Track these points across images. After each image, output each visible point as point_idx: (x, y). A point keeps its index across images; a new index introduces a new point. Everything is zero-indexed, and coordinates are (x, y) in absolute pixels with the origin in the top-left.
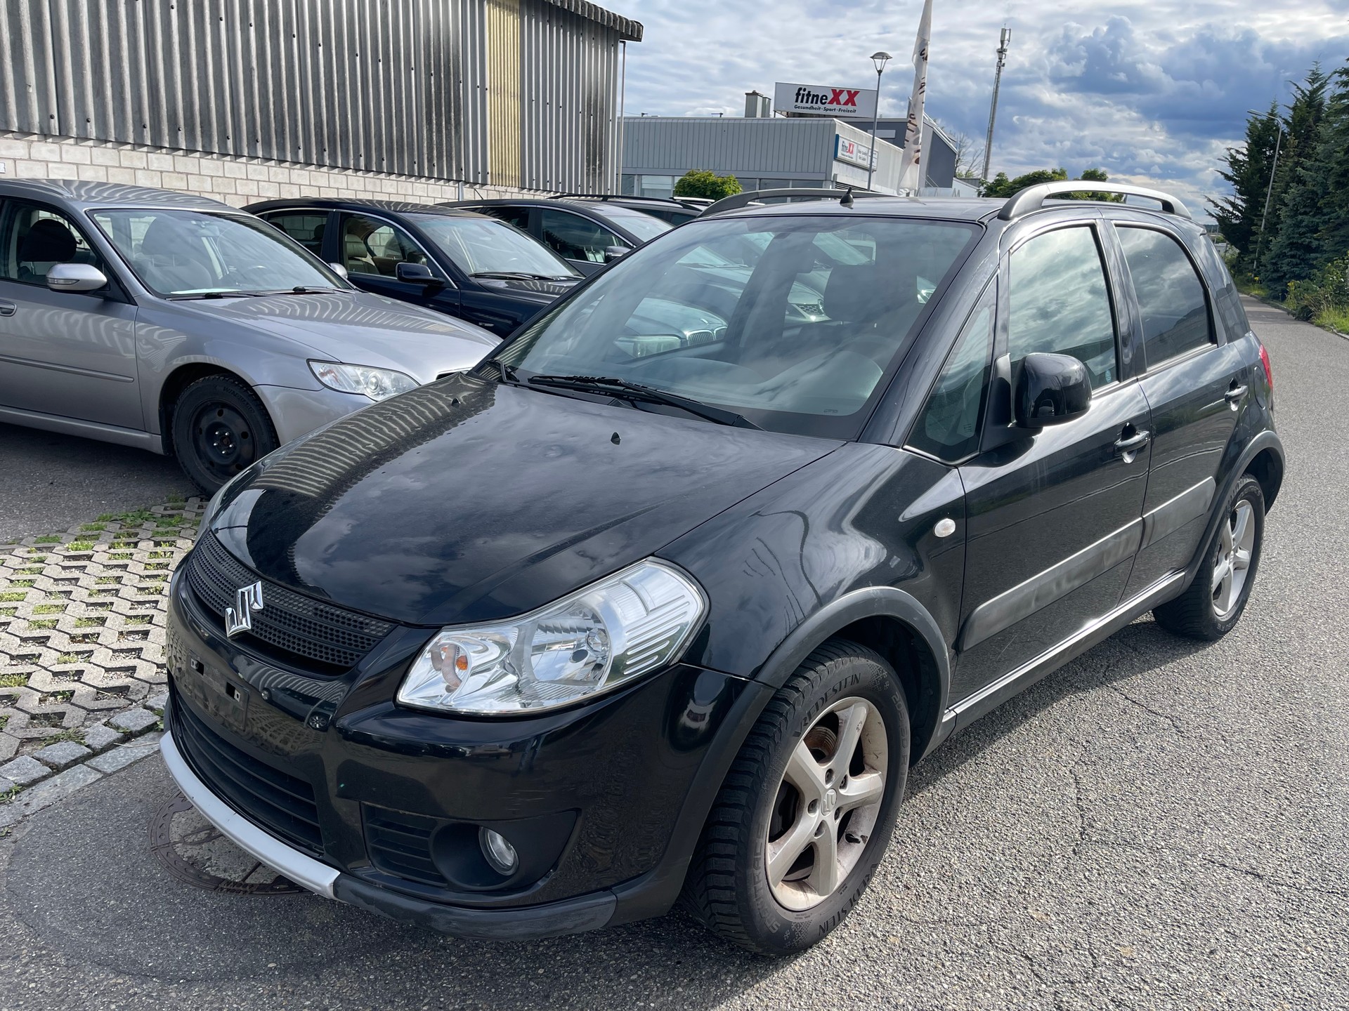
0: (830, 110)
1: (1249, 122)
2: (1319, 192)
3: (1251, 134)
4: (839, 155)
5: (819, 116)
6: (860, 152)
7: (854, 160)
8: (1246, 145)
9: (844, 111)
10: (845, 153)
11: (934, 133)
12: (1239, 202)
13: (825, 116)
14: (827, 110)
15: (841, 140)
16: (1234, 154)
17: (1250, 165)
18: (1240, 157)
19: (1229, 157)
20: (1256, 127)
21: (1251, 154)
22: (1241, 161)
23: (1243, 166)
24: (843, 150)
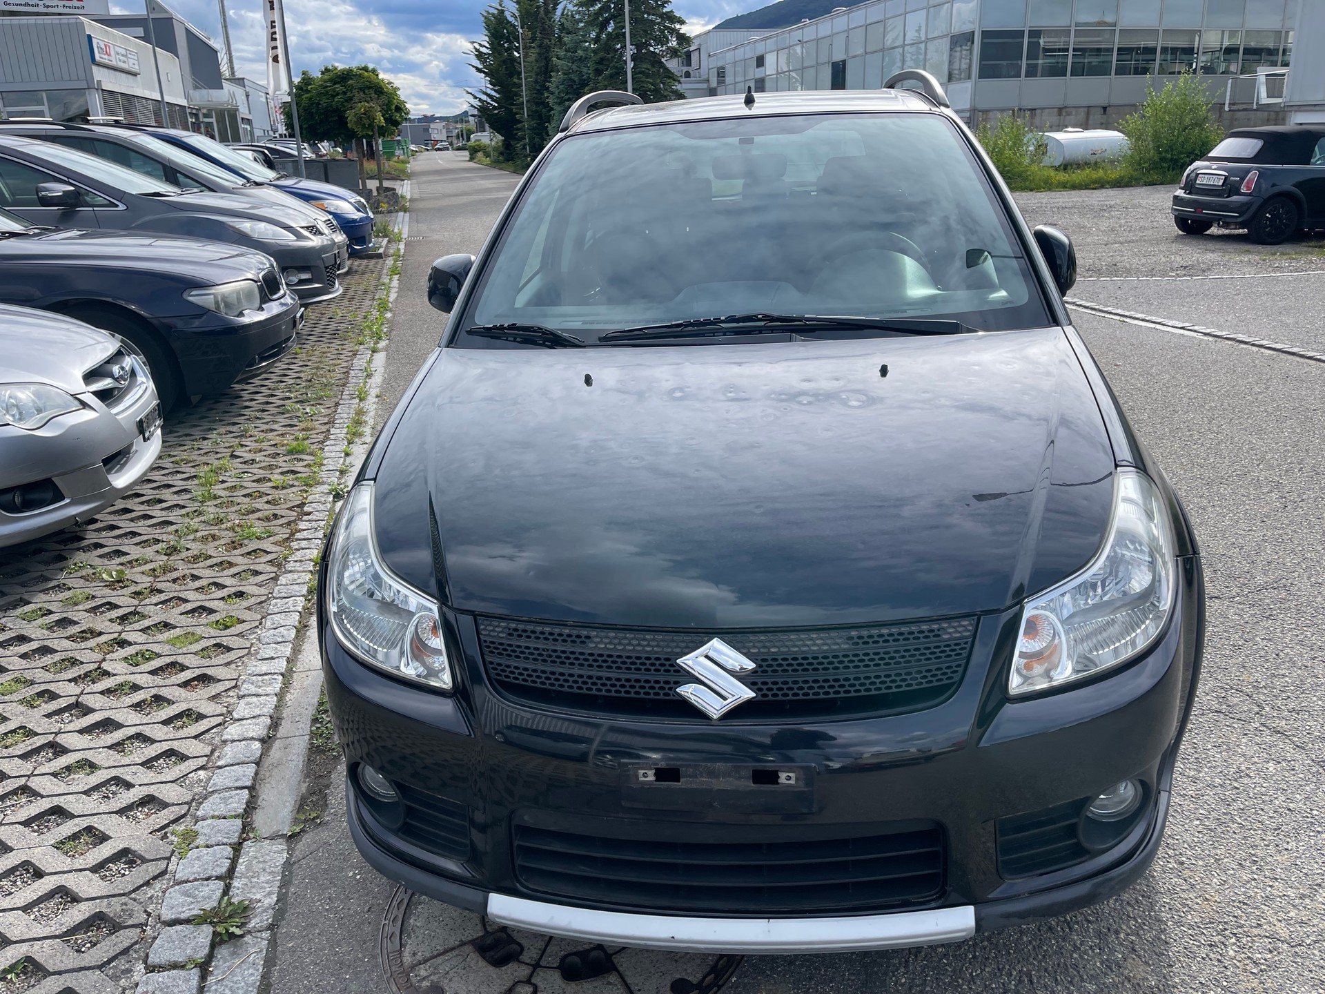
0: (52, 7)
1: (483, 16)
2: (576, 79)
3: (488, 27)
4: (97, 57)
5: (37, 14)
6: (118, 54)
7: (114, 63)
8: (487, 39)
9: (69, 7)
10: (103, 56)
11: (187, 29)
12: (494, 93)
13: (46, 14)
14: (48, 7)
15: (95, 42)
16: (478, 47)
17: (494, 57)
18: (484, 50)
19: (474, 50)
20: (490, 20)
21: (493, 46)
22: (485, 54)
23: (488, 58)
24: (99, 53)
